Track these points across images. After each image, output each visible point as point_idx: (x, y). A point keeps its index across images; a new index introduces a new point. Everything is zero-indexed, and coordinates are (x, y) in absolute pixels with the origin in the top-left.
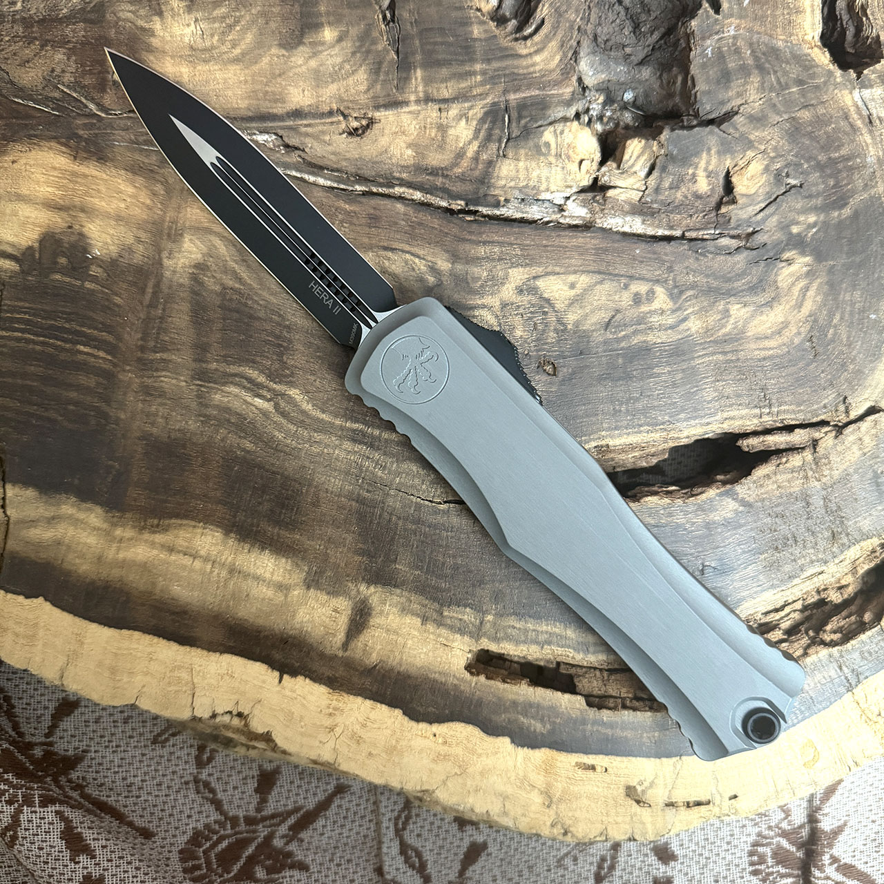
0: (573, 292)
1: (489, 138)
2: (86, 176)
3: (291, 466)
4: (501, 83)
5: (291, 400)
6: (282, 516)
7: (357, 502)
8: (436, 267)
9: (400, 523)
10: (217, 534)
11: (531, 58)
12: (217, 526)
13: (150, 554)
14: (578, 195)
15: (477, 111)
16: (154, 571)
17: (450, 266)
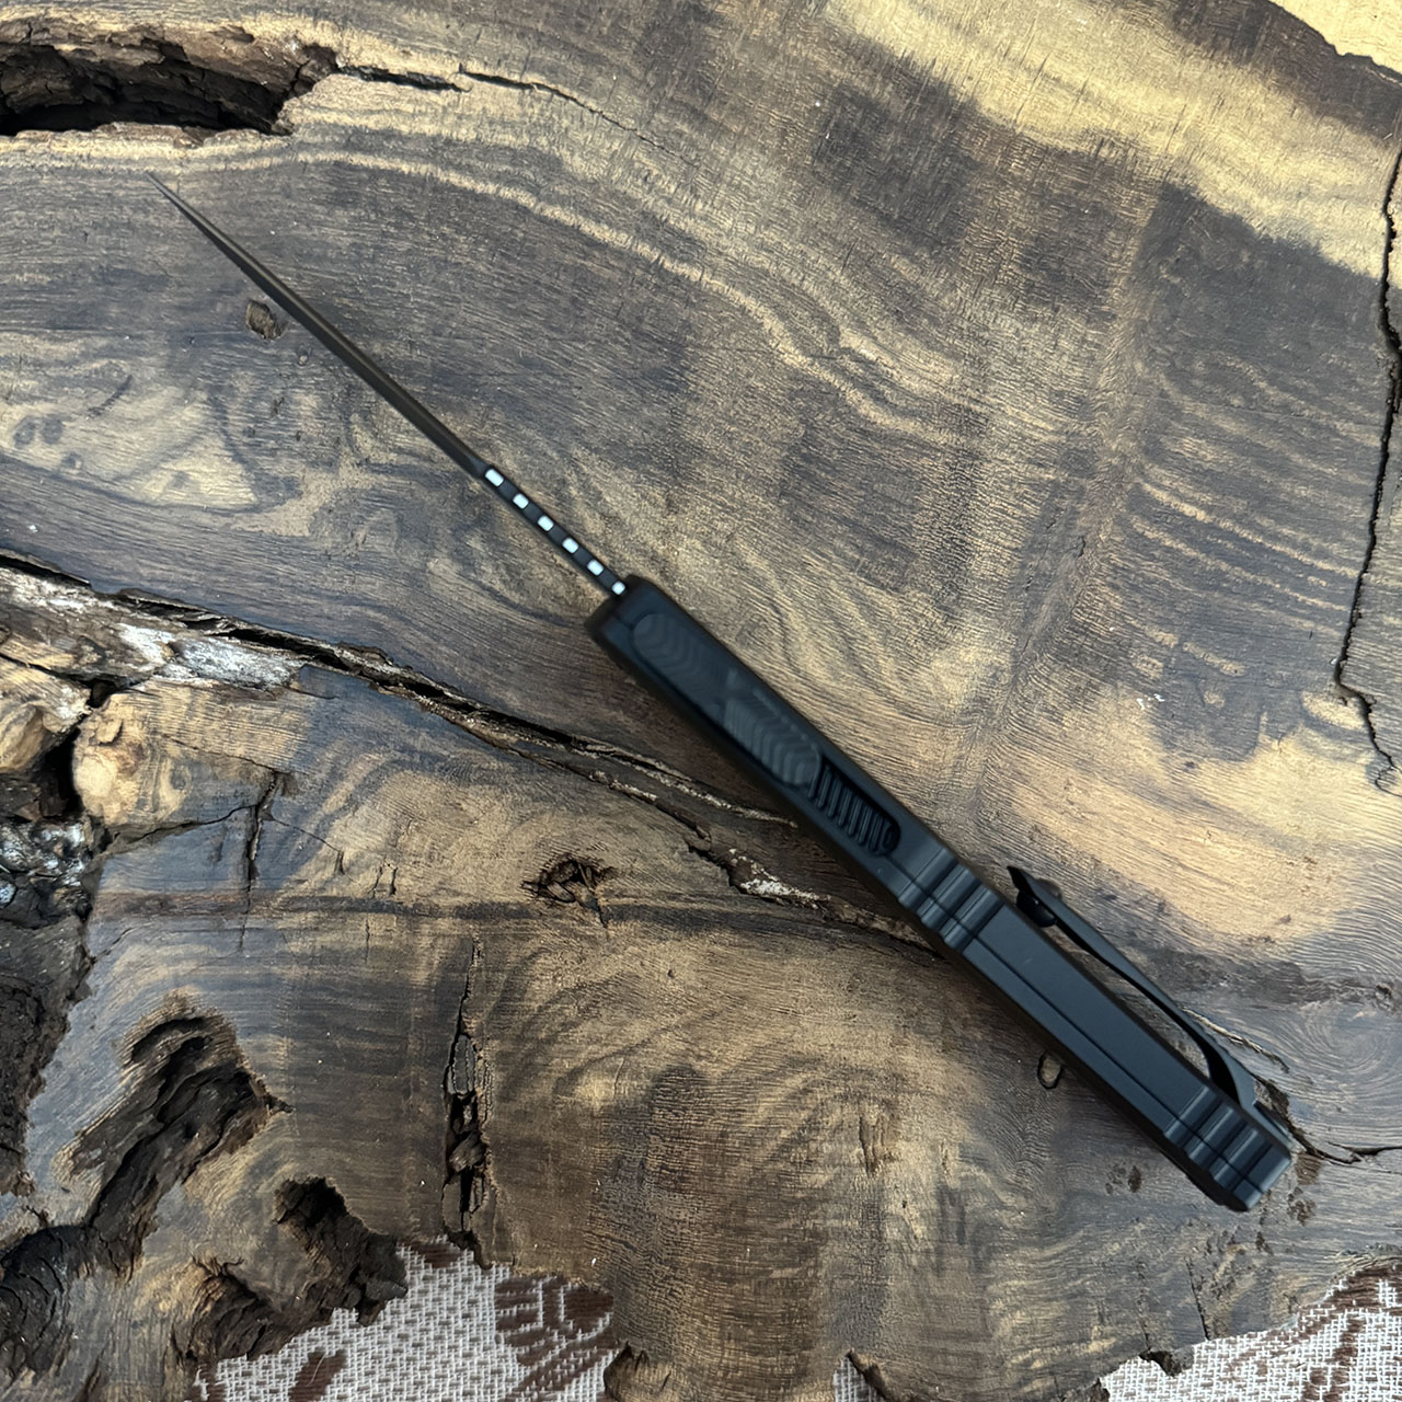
0: (183, 466)
3: (827, 210)
4: (251, 929)
5: (804, 345)
6: (859, 115)
7: (706, 118)
8: (457, 567)
9: (626, 59)
10: (993, 107)
11: (176, 976)
12: (988, 122)
13: (1123, 93)
14: (136, 673)
15: (314, 876)
16: (1119, 61)
17: (431, 565)
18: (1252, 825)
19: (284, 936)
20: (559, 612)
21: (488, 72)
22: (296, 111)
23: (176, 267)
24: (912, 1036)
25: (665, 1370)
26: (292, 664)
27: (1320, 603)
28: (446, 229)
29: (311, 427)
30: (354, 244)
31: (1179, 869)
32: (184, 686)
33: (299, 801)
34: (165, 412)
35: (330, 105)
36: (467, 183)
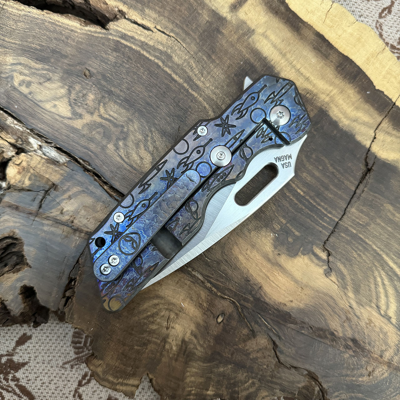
0: (57, 103)
1: (57, 196)
6: (249, 68)
7: (211, 57)
8: (115, 148)
9: (196, 37)
11: (15, 226)
13: (318, 82)
14: (30, 150)
15: (55, 213)
16: (319, 74)
17: (108, 146)
18: (290, 274)
19: (43, 225)
20: (136, 167)
21: (161, 30)
22: (112, 25)
23: (71, 55)
24: (188, 300)
25: (100, 362)
26: (67, 159)
27: (325, 224)
28: (139, 65)
29: (90, 103)
30: (115, 62)
31: (268, 279)
32: (40, 156)
33: (58, 193)
34: (56, 89)
35: (121, 26)
36: (148, 55)
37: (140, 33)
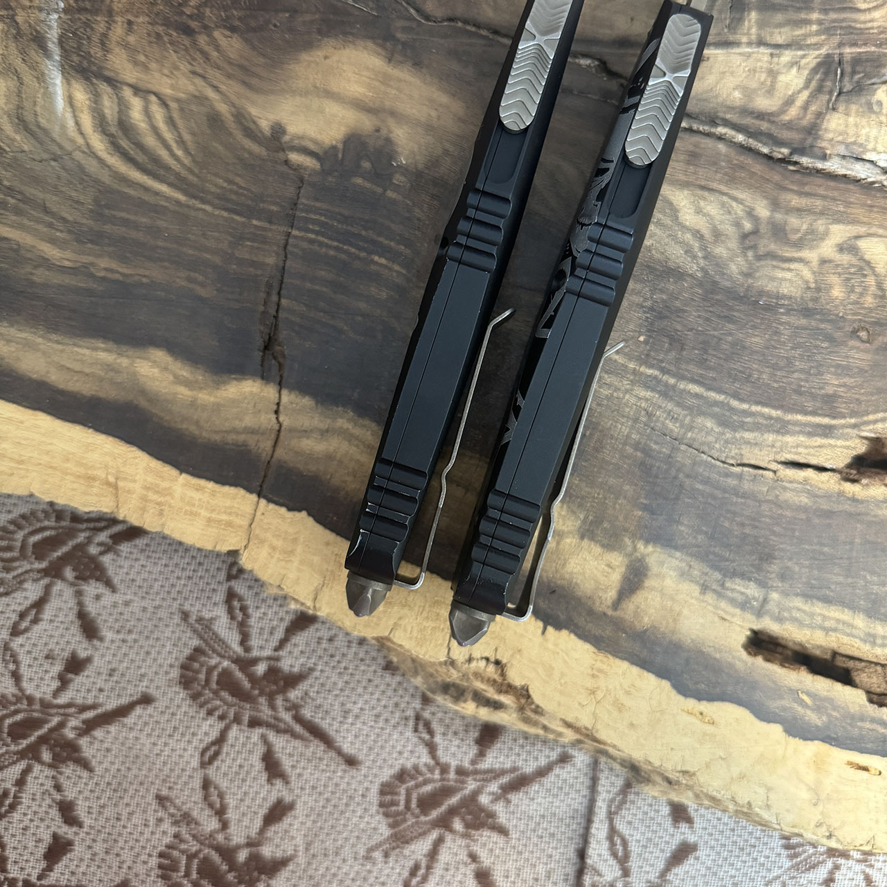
1: (820, 89)
2: (400, 80)
4: (836, 35)
7: (643, 452)
8: (756, 213)
9: (688, 482)
11: (870, 13)
15: (809, 60)
17: (768, 213)
18: (345, 103)
19: (820, 32)
20: (703, 193)
21: (761, 472)
22: (860, 446)
27: (313, 217)
28: (775, 385)
29: (834, 279)
30: (822, 375)
31: (381, 79)
35: (841, 450)
36: (766, 410)
37: (800, 450)
